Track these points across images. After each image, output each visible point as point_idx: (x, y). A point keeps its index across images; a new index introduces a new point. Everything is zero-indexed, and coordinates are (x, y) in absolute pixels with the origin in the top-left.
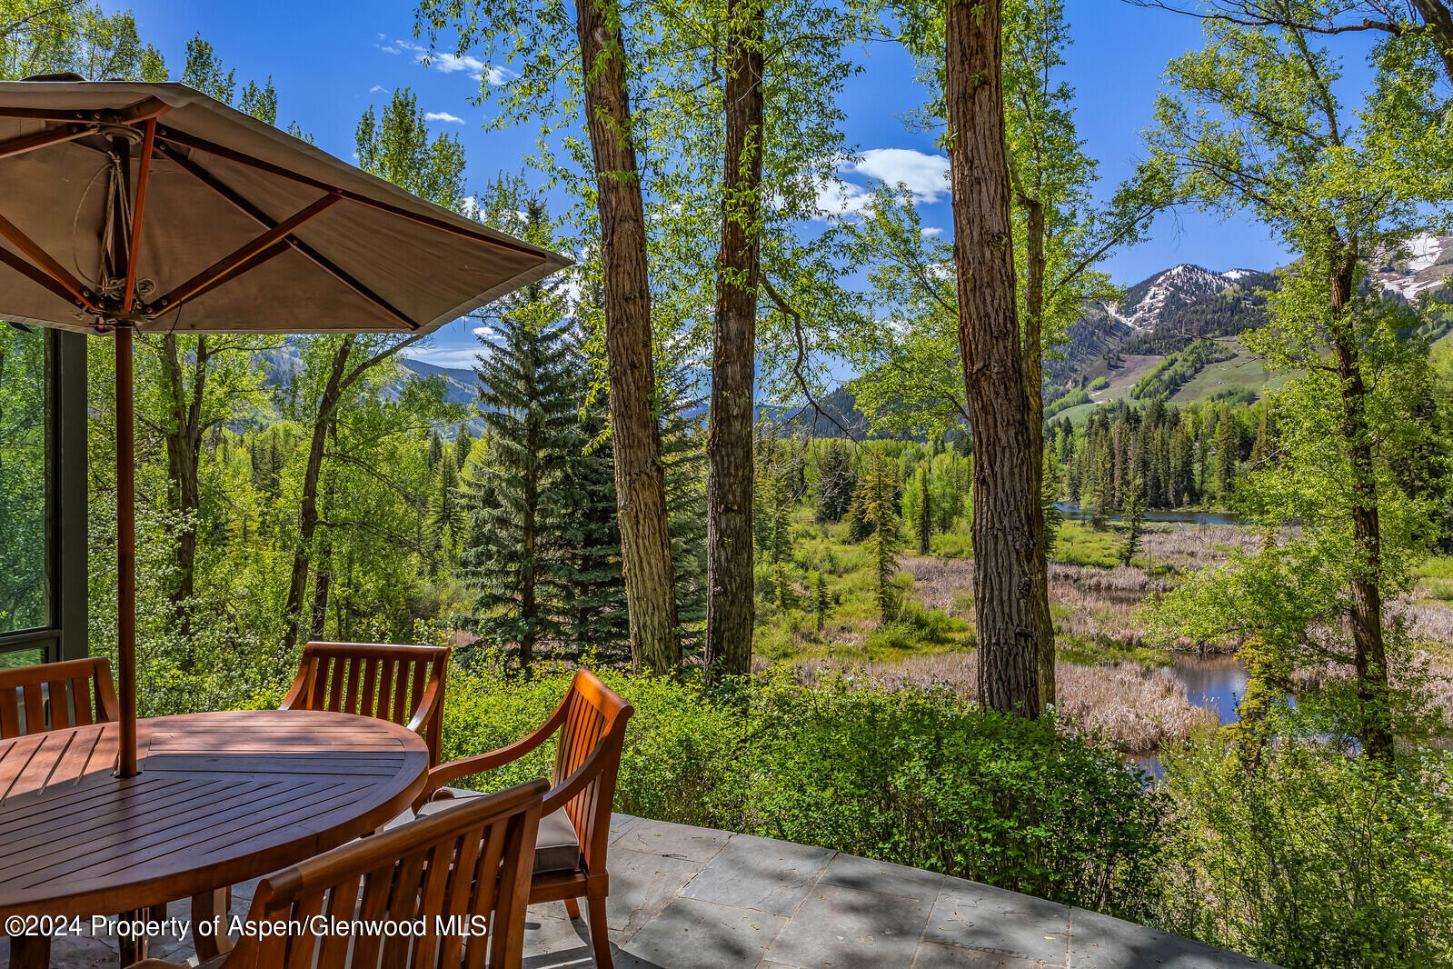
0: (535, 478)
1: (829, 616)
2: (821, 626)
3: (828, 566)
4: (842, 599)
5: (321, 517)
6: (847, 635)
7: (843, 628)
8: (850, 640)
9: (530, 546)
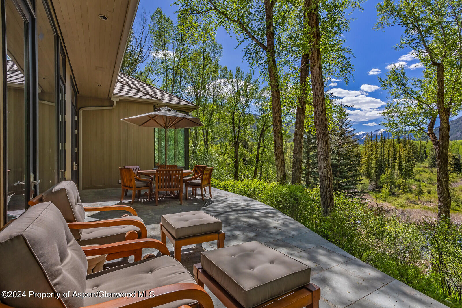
0: (309, 152)
1: (423, 197)
2: (419, 199)
3: (429, 182)
4: (431, 192)
5: (260, 159)
6: (429, 203)
7: (428, 201)
8: (430, 205)
9: (308, 168)
